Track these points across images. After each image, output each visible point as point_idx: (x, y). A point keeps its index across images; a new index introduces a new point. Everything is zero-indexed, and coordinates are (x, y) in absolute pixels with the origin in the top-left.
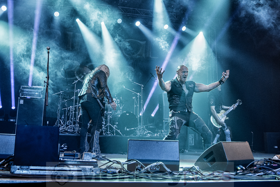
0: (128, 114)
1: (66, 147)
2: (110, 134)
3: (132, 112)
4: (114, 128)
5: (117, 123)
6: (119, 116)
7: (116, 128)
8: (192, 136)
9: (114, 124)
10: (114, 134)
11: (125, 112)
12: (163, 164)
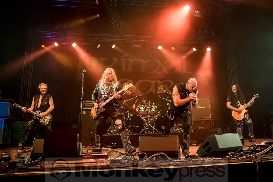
0: (163, 117)
1: (115, 144)
2: (150, 132)
3: (166, 115)
4: (153, 128)
5: (155, 124)
6: (156, 118)
7: (154, 128)
8: (220, 130)
9: (152, 125)
10: (153, 132)
11: (160, 115)
12: (164, 154)
